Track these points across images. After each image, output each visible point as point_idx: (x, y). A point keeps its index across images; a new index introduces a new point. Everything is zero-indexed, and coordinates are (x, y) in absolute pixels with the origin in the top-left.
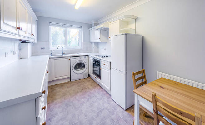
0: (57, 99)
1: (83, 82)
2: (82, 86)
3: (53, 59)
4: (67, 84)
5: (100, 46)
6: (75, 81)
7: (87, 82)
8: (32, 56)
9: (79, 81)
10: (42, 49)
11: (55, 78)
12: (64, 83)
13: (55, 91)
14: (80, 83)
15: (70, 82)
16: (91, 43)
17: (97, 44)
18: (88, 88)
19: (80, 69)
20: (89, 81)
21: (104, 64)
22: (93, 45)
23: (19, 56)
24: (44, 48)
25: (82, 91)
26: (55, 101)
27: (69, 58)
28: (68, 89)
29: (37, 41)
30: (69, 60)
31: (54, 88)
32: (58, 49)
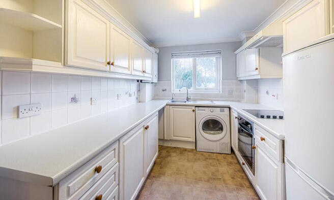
0: (166, 175)
1: (218, 160)
2: (213, 169)
3: (171, 107)
4: (189, 153)
5: (263, 88)
6: (202, 153)
7: (226, 164)
8: (153, 99)
9: (210, 155)
10: (163, 91)
11: (174, 136)
12: (185, 150)
13: (169, 158)
14: (211, 161)
15: (195, 151)
16: (241, 81)
17: (255, 83)
18: (224, 181)
19: (213, 132)
20: (230, 164)
21: (263, 139)
22: (245, 86)
23: (137, 98)
24: (166, 90)
25: (208, 181)
26: (162, 178)
27: (194, 108)
28: (187, 164)
29: (158, 81)
30: (193, 111)
31: (171, 153)
32: (180, 92)
